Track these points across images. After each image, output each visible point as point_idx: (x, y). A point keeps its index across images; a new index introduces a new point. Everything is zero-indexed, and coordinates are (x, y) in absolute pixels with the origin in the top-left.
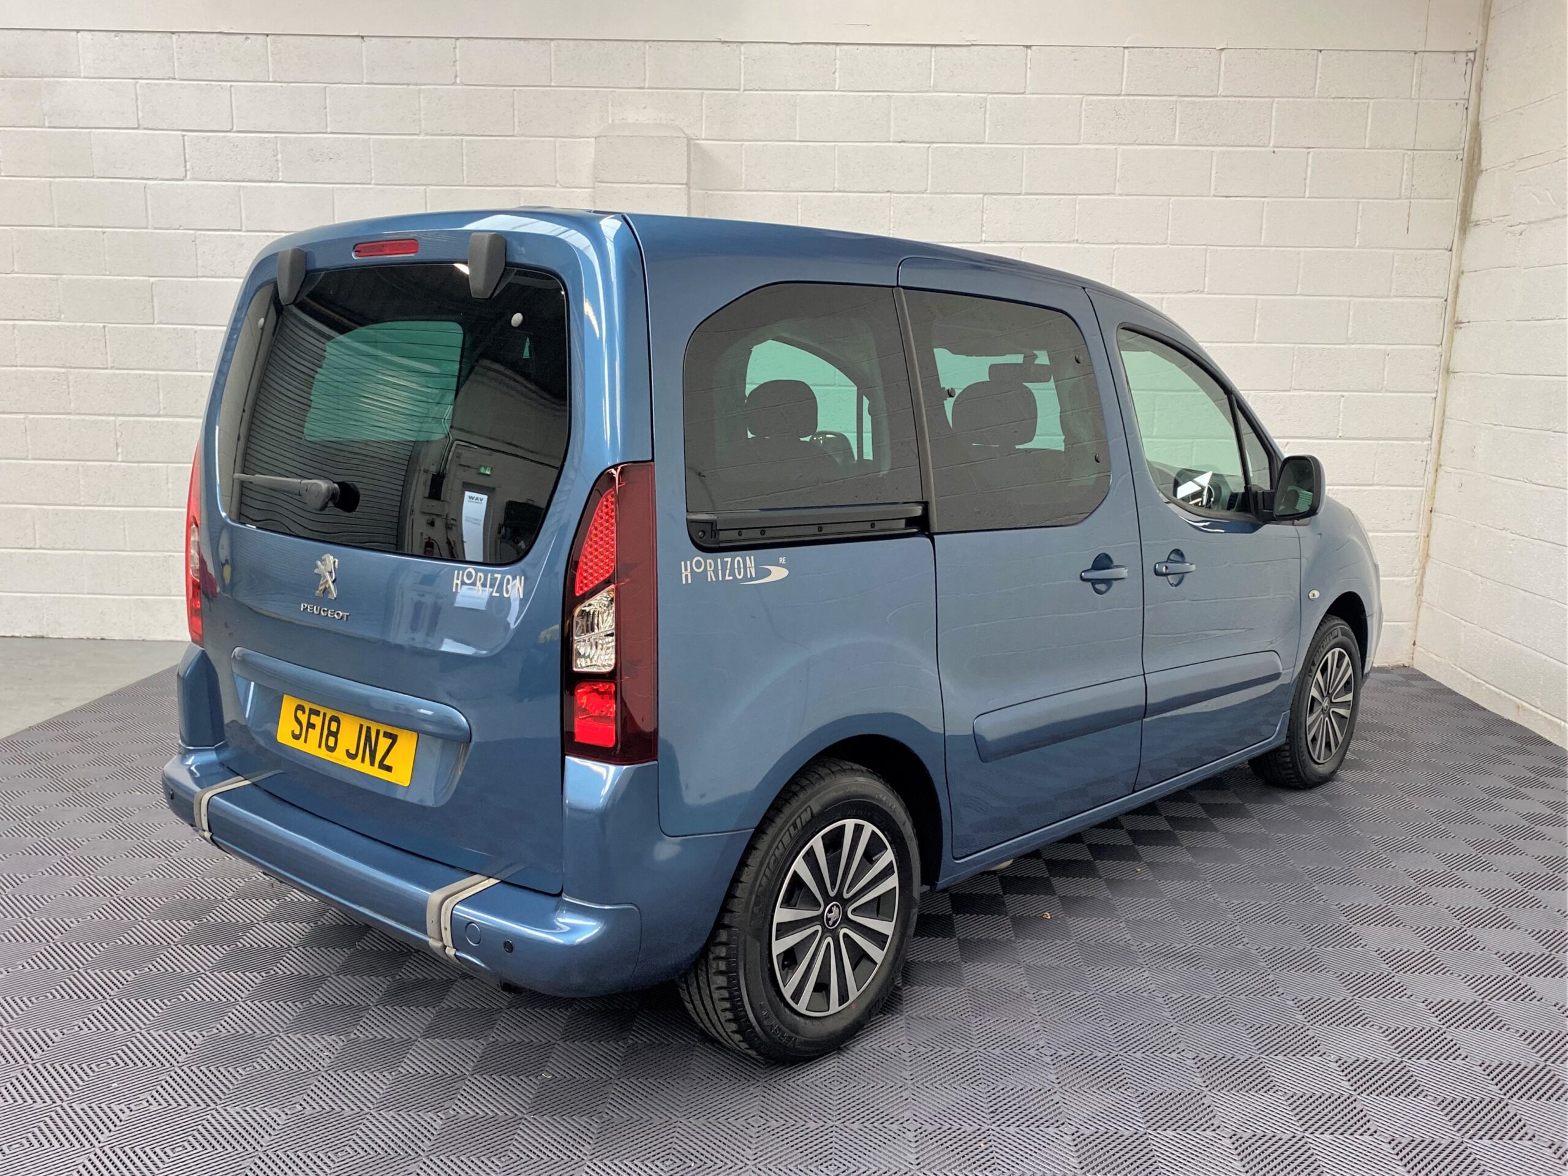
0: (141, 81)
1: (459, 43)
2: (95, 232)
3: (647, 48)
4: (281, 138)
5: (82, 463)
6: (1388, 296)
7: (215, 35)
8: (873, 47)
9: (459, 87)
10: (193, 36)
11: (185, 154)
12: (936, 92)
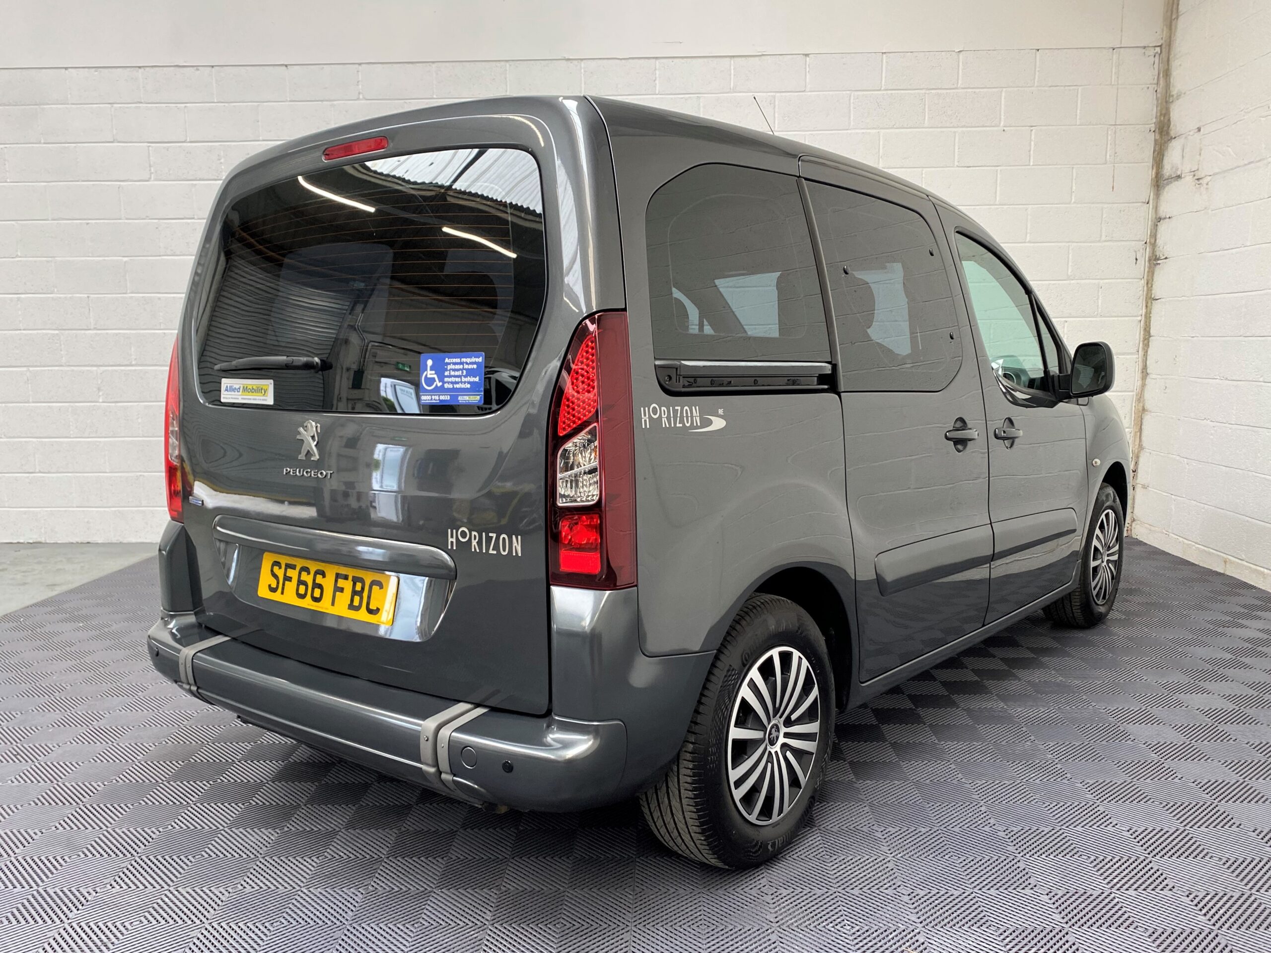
0: (115, 105)
2: (81, 223)
5: (72, 404)
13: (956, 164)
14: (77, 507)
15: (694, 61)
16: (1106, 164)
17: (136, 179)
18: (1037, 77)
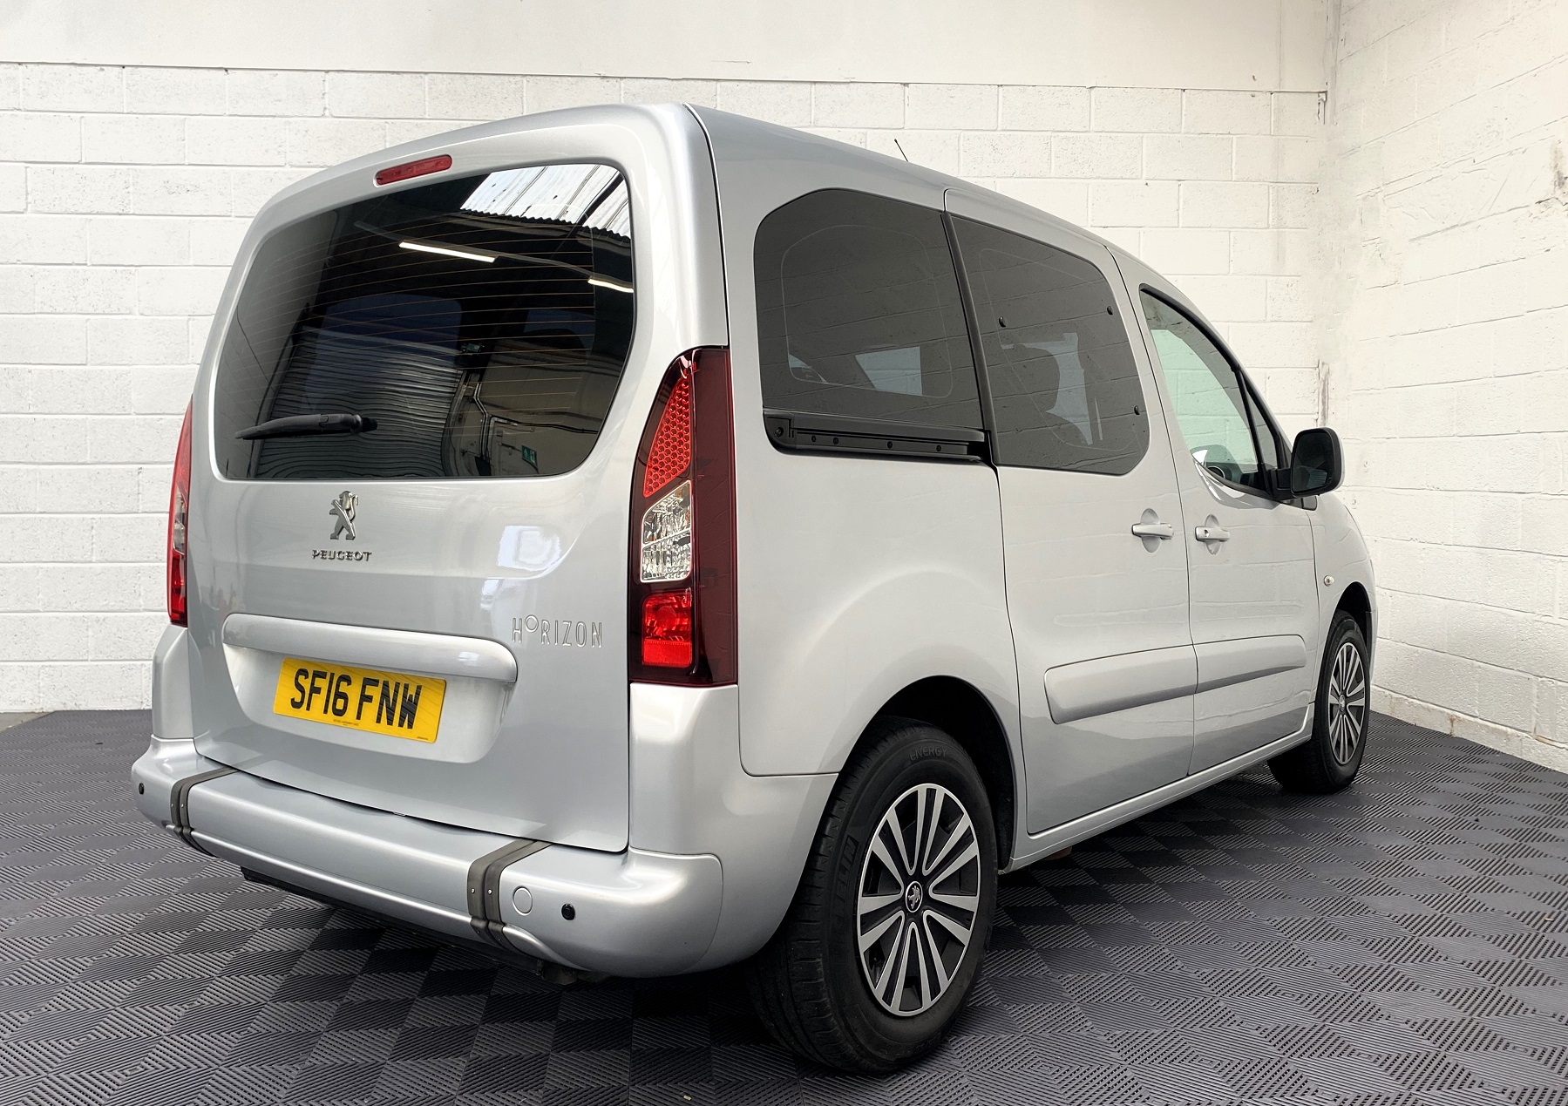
1: (327, 75)
3: (525, 82)
4: (135, 170)
6: (1264, 321)
7: (66, 66)
8: (753, 84)
9: (327, 119)
10: (40, 66)
11: (26, 186)
12: (815, 126)
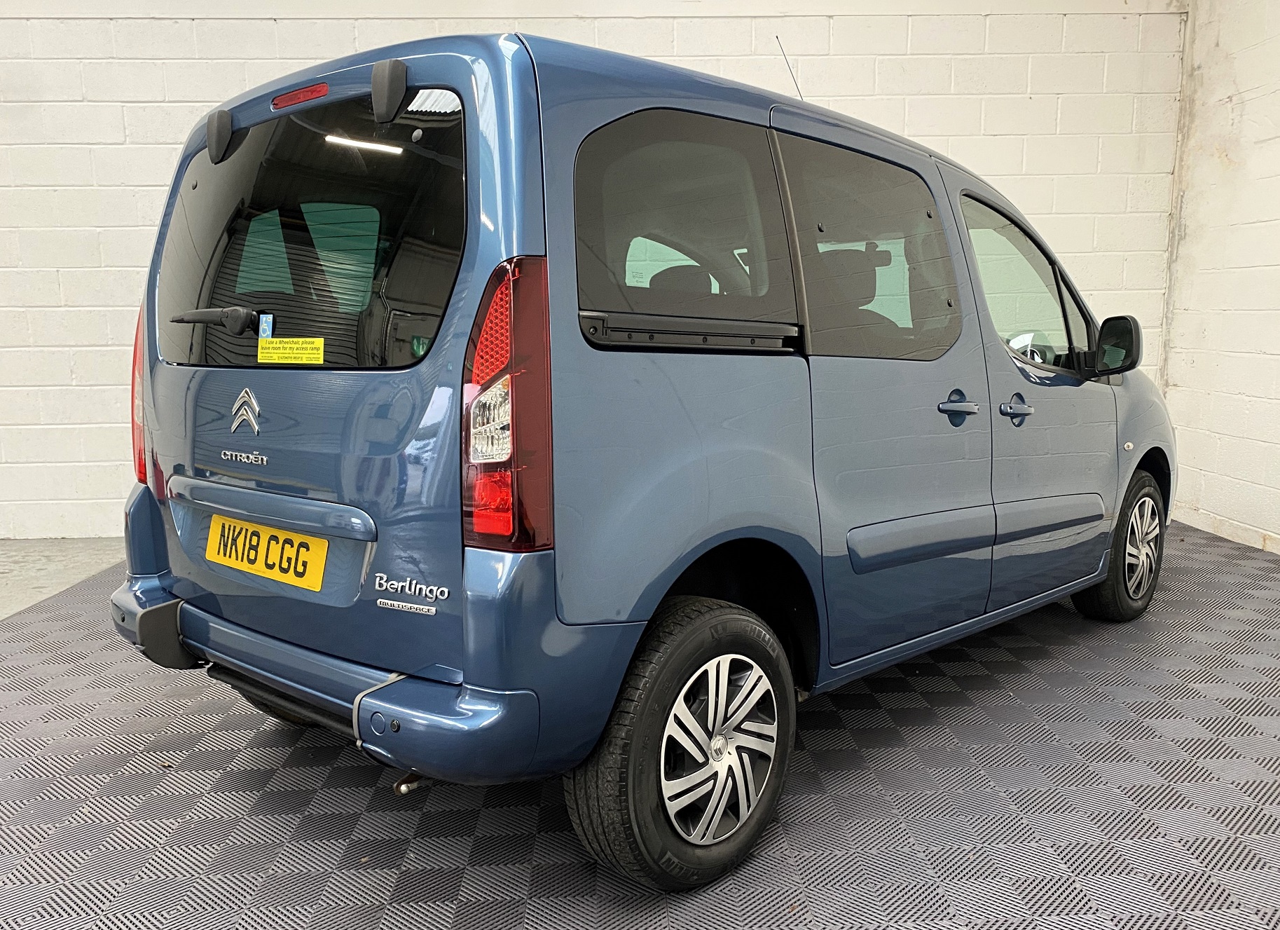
0: (84, 61)
2: (48, 190)
5: (41, 388)
6: (1125, 213)
7: (148, 20)
10: (129, 21)
11: (124, 122)
12: (757, 55)
13: (983, 132)
14: (50, 500)
15: (714, 21)
16: (1131, 133)
17: (109, 142)
18: (1063, 44)
